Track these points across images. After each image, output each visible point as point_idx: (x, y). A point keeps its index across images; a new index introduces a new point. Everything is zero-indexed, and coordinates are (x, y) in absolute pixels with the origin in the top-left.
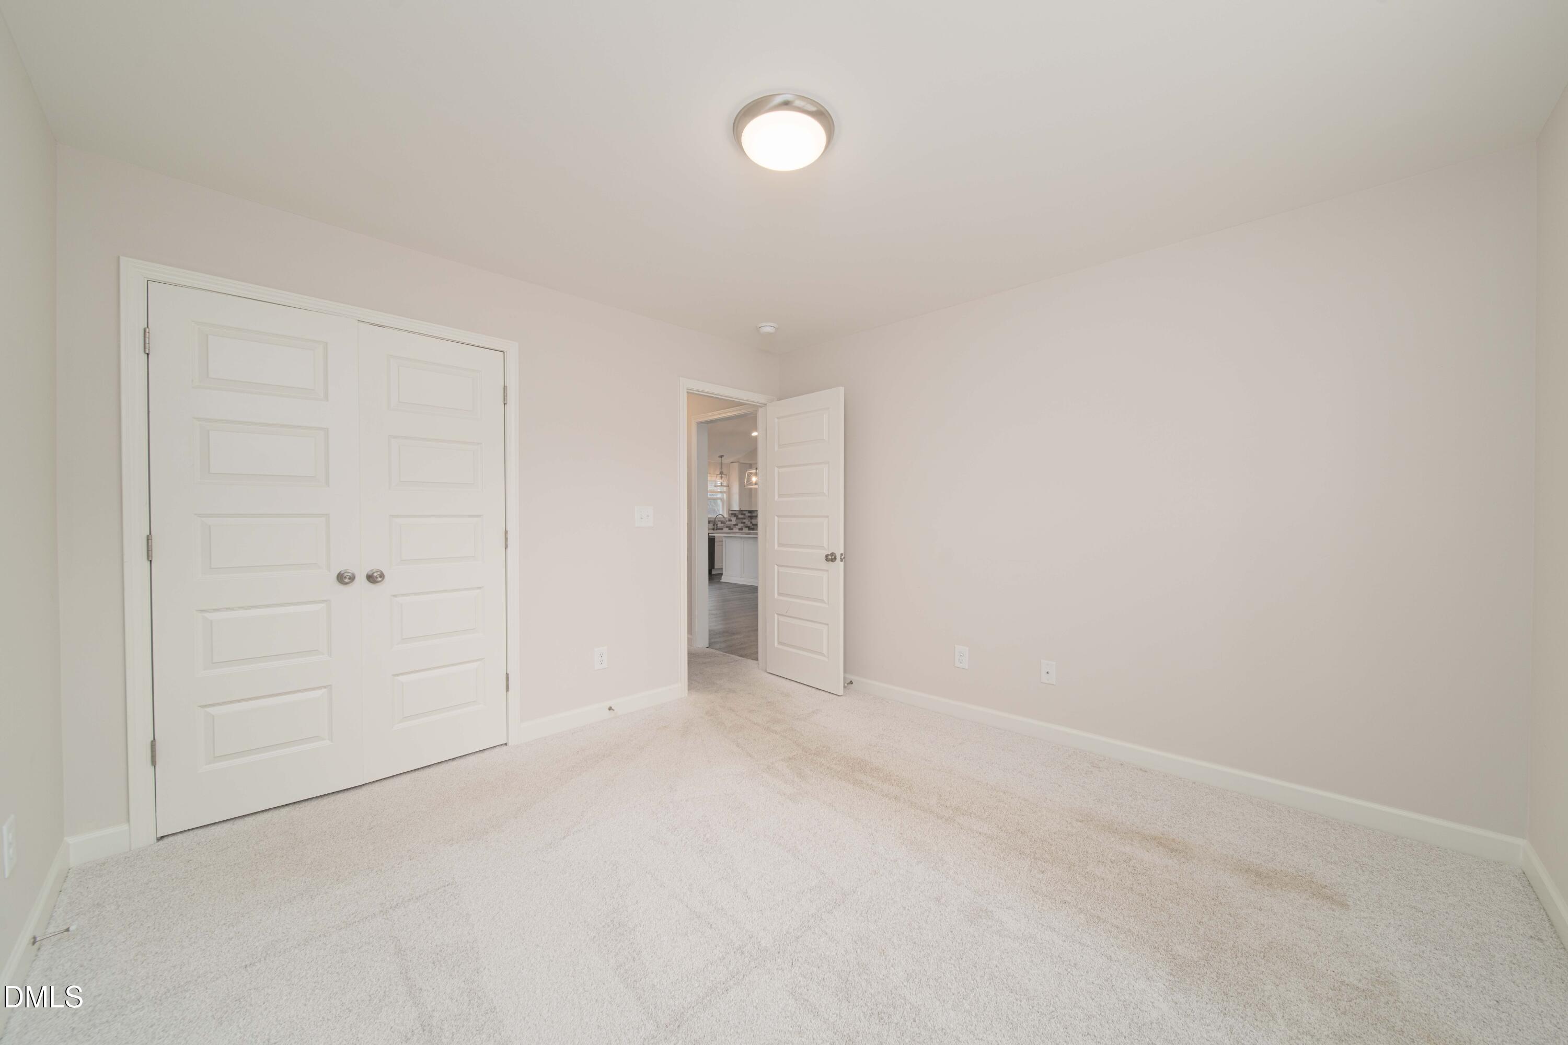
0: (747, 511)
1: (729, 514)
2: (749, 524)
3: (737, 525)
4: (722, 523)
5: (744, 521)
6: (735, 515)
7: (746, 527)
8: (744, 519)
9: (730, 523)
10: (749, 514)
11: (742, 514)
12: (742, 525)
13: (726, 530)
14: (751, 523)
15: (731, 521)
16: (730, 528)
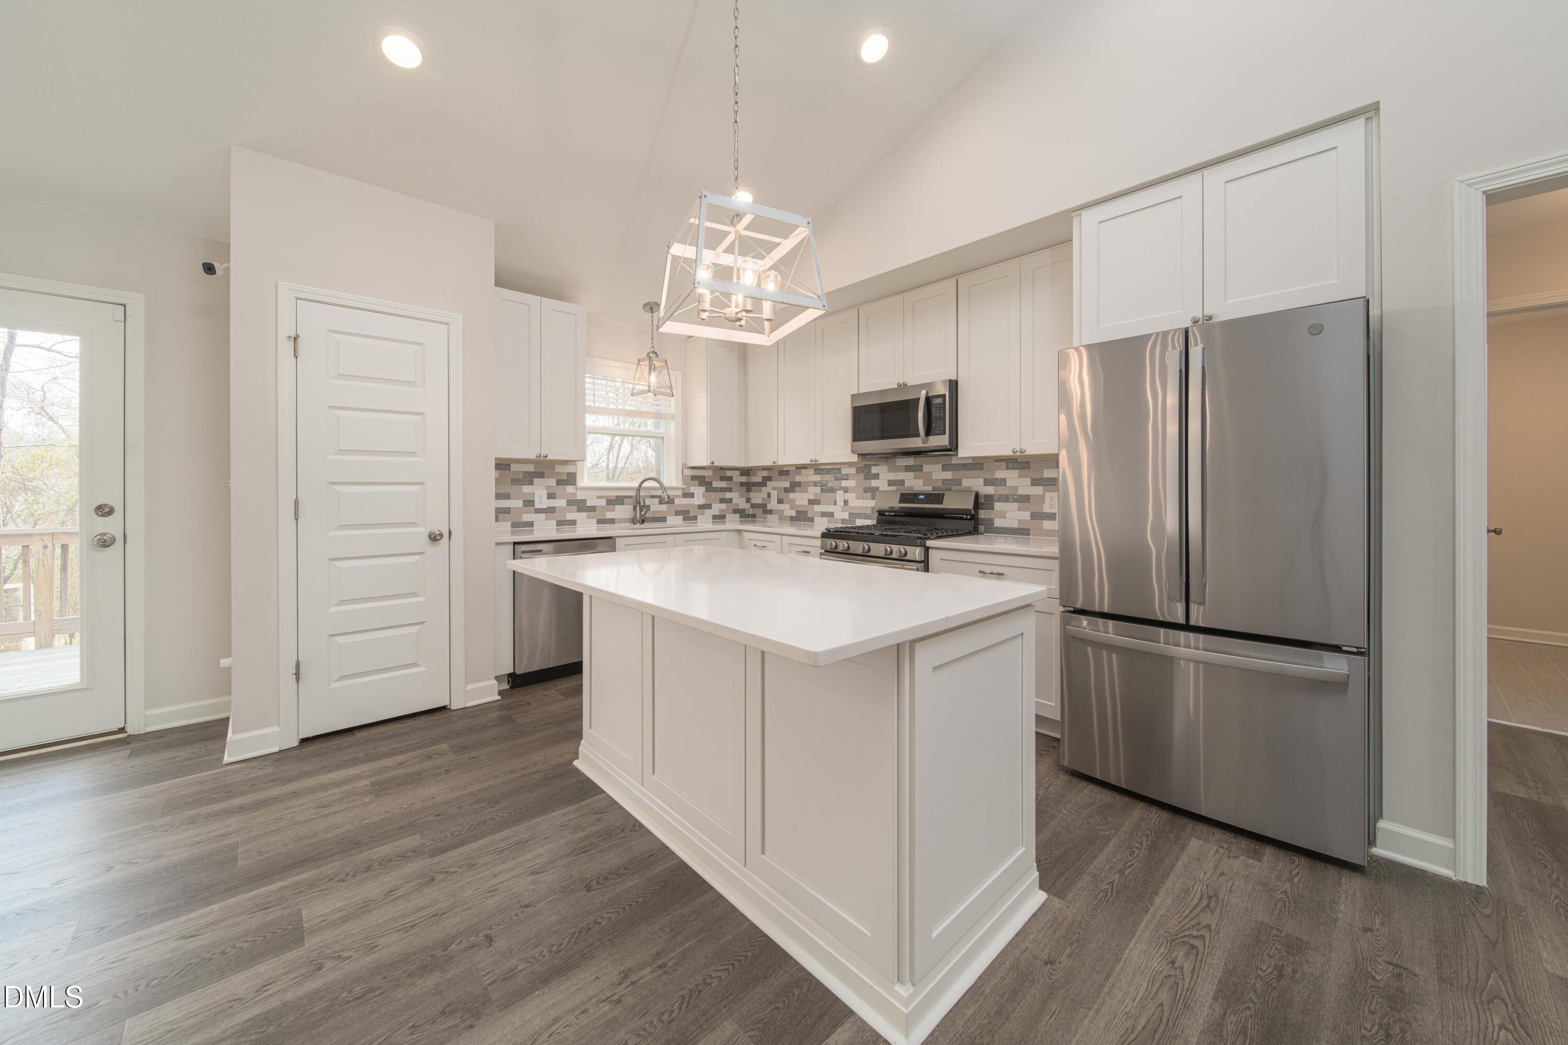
0: (736, 469)
1: (684, 477)
2: (743, 504)
3: (708, 506)
4: (661, 502)
5: (728, 495)
6: (701, 481)
7: (735, 511)
8: (730, 490)
9: (687, 501)
10: (744, 479)
11: (723, 479)
12: (723, 506)
13: (675, 521)
14: (748, 500)
15: (691, 495)
16: (688, 516)
